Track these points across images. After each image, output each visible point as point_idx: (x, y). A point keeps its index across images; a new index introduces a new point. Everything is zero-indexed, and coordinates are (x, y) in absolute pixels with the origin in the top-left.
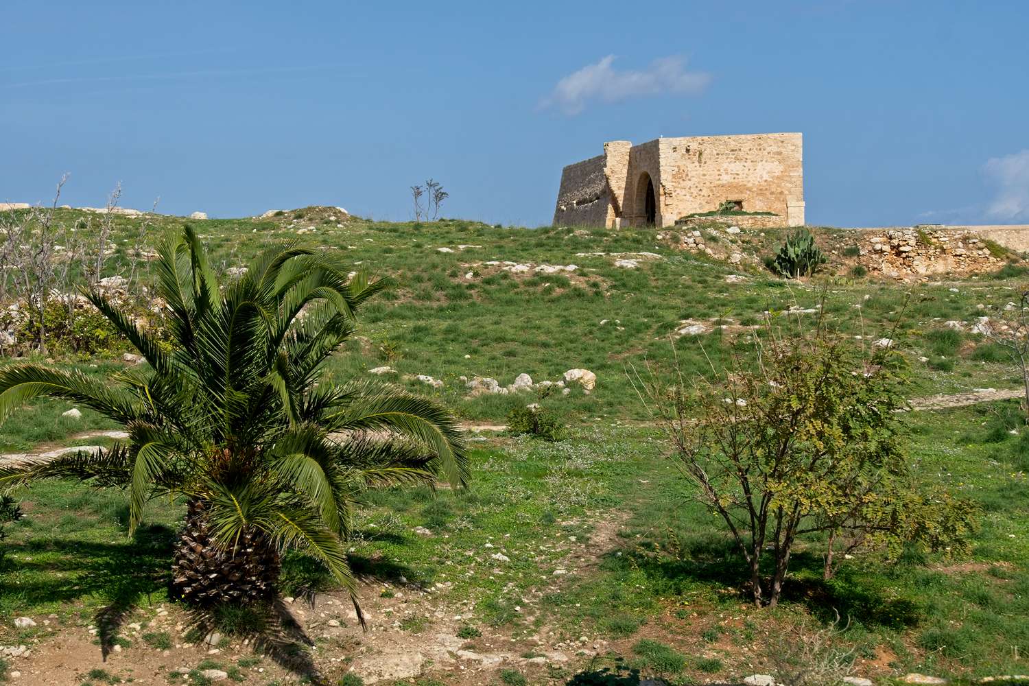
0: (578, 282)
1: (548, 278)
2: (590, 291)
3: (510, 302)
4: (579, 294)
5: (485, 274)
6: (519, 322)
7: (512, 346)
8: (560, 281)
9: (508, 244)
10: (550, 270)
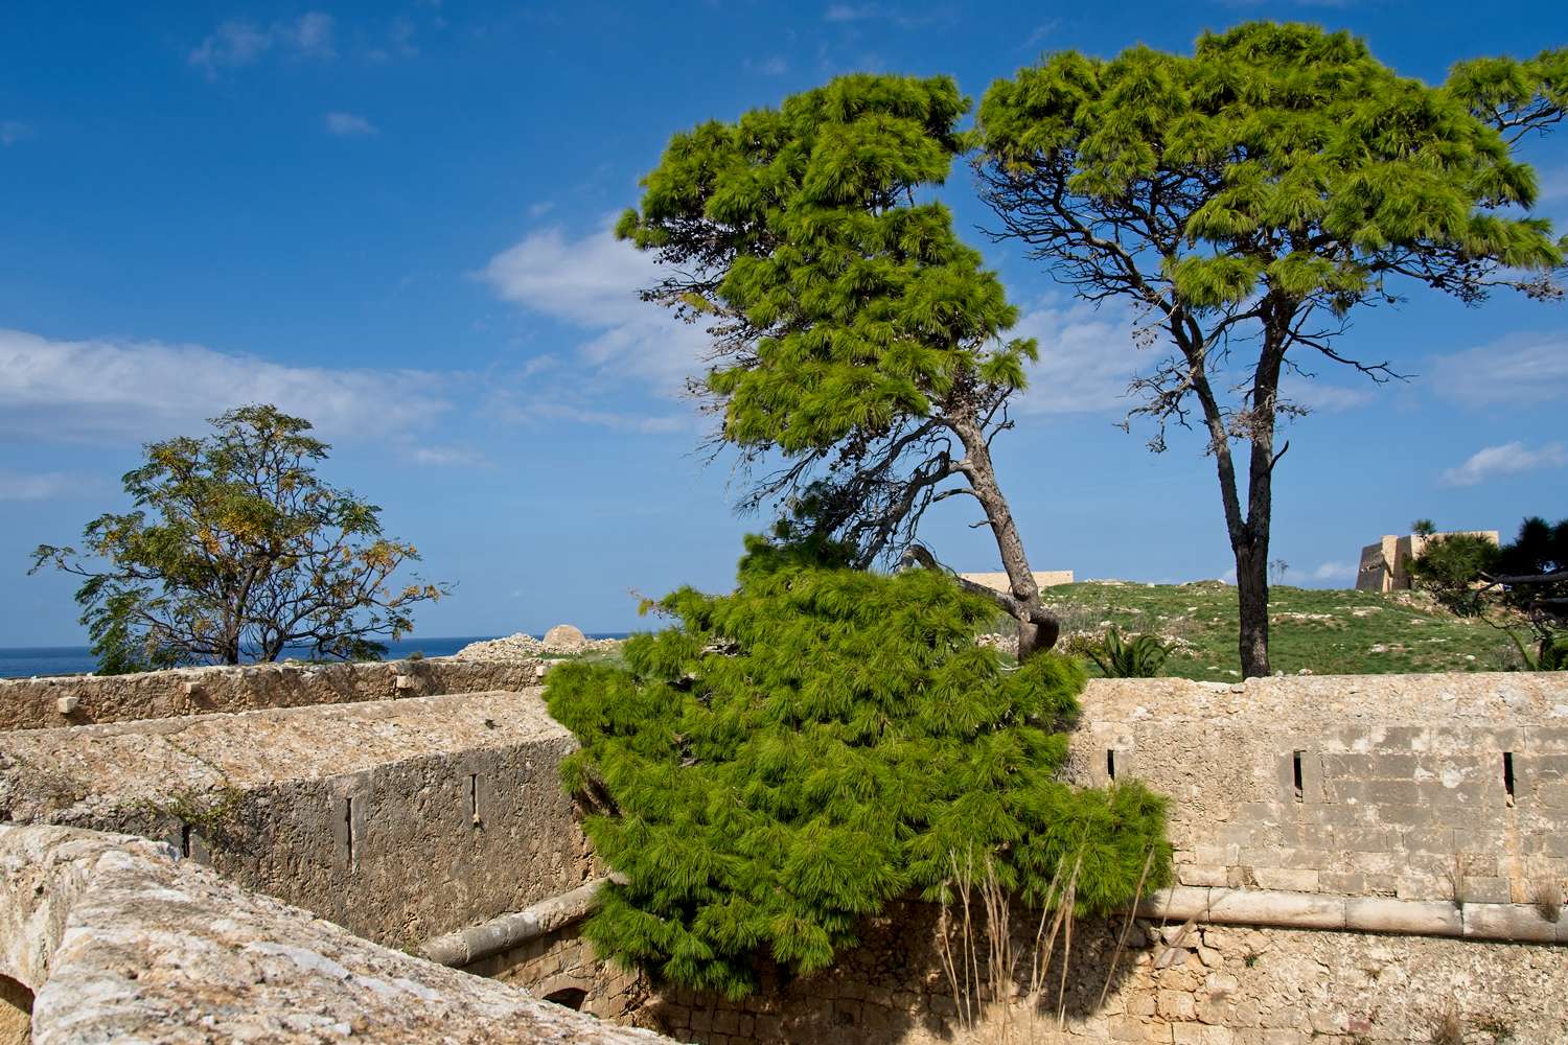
0: (1331, 624)
1: (1314, 622)
2: (1335, 628)
3: (1293, 634)
4: (1329, 629)
5: (1282, 619)
6: (1292, 644)
7: (1284, 657)
8: (1320, 623)
9: (1303, 602)
10: (1316, 617)
